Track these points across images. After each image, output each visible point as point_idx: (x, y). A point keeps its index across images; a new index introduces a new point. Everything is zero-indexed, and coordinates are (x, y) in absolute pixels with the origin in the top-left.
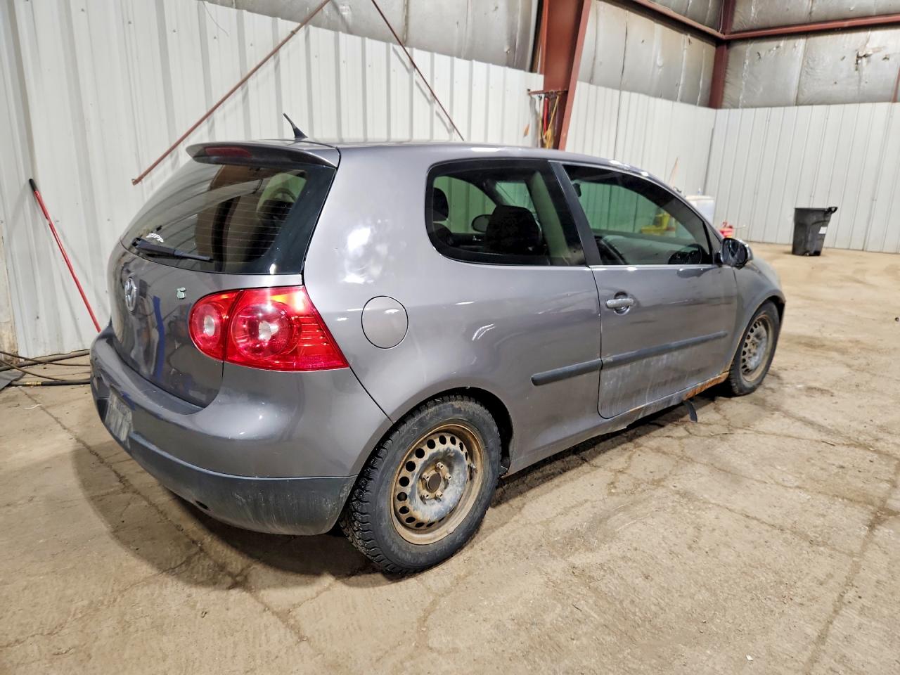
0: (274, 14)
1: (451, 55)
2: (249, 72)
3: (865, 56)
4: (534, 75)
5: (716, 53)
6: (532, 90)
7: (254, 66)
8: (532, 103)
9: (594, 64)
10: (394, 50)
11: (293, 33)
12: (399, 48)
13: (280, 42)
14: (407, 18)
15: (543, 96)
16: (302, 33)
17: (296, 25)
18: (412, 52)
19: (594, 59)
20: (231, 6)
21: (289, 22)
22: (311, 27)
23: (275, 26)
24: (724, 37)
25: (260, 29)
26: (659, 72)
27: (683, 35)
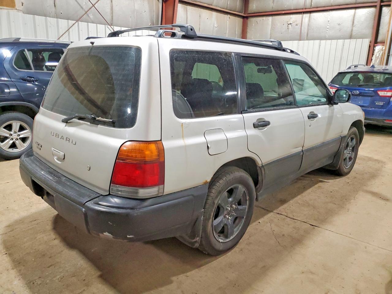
0: (68, 19)
2: (60, 36)
3: (290, 24)
5: (243, 21)
7: (61, 35)
10: (107, 27)
11: (74, 24)
12: (109, 26)
13: (70, 27)
14: (112, 17)
16: (77, 24)
17: (74, 22)
18: (114, 27)
20: (55, 18)
21: (73, 21)
22: (79, 22)
23: (68, 23)
24: (245, 15)
25: (63, 24)
26: (216, 29)
27: (226, 15)
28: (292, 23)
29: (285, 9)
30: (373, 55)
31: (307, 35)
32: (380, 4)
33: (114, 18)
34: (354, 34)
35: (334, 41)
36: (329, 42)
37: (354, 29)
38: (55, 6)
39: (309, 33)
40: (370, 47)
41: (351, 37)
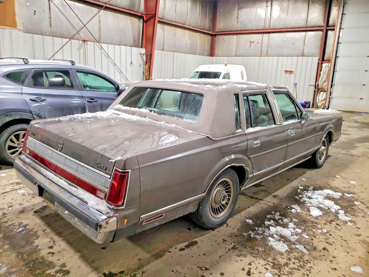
0: (62, 37)
1: (114, 44)
3: (252, 42)
4: (142, 49)
5: (212, 38)
6: (141, 53)
7: (56, 52)
8: (142, 57)
9: (164, 44)
10: (96, 44)
11: (67, 42)
12: (97, 44)
13: (64, 45)
14: (100, 35)
15: (145, 55)
16: (69, 42)
18: (101, 44)
19: (164, 43)
20: (51, 36)
21: (67, 39)
22: (72, 40)
23: (62, 40)
24: (213, 34)
25: (58, 41)
26: (188, 45)
27: (197, 33)
28: (254, 41)
29: (248, 29)
30: (321, 70)
31: (267, 52)
32: (326, 28)
33: (102, 36)
34: (305, 52)
35: (290, 58)
36: (285, 58)
37: (305, 48)
38: (51, 26)
39: (268, 50)
40: (318, 63)
41: (303, 55)
